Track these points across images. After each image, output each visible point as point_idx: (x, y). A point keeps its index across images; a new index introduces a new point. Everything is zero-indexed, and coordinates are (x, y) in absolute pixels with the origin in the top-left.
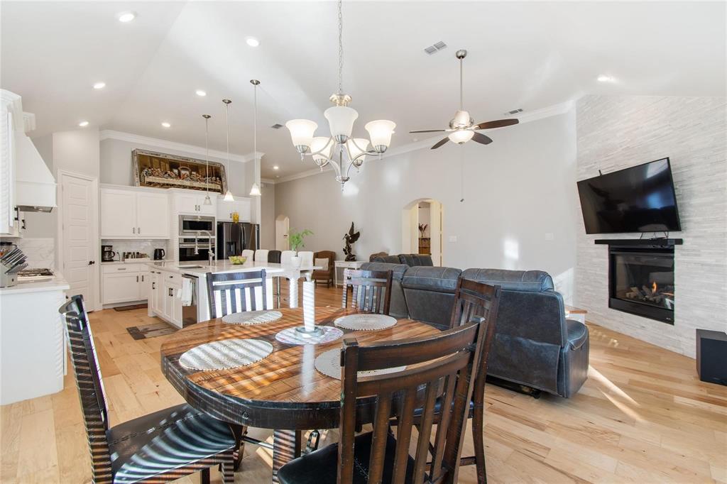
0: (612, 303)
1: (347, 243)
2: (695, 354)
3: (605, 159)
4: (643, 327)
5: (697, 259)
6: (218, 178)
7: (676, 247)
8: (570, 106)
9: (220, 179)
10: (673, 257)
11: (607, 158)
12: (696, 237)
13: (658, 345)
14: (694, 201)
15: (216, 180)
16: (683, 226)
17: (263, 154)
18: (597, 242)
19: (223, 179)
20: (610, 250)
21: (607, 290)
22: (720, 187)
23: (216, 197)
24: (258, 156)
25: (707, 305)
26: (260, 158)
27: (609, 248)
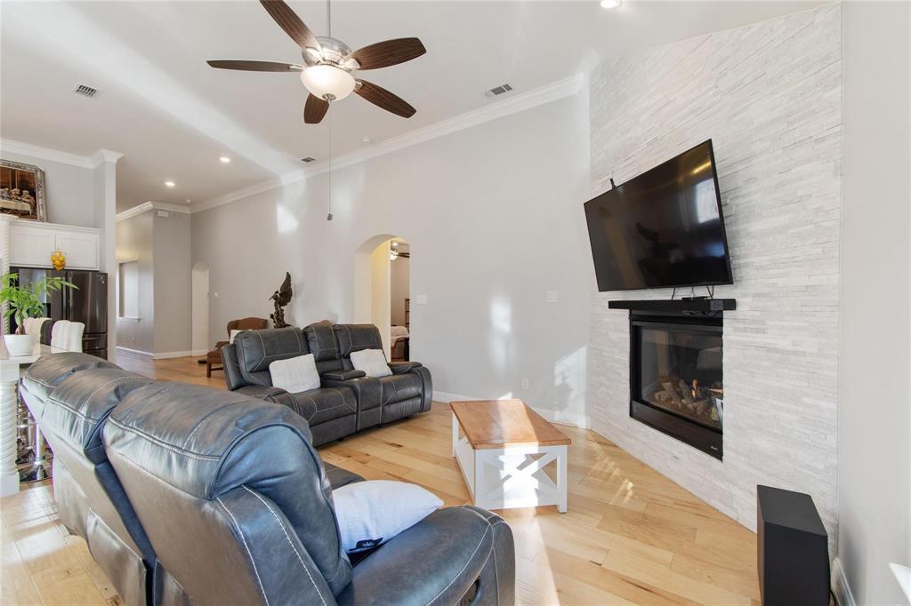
0: (635, 410)
1: (276, 306)
2: (755, 522)
3: (625, 164)
4: (676, 458)
5: (761, 339)
6: (25, 192)
7: (727, 314)
8: (580, 82)
9: (33, 194)
10: (721, 334)
11: (628, 162)
12: (758, 295)
13: (699, 496)
14: (756, 226)
15: (21, 194)
16: (736, 274)
17: (120, 155)
18: (613, 305)
19: (39, 193)
20: (632, 318)
21: (628, 385)
22: (799, 194)
23: (5, 223)
24: (112, 157)
25: (776, 431)
26: (115, 161)
27: (630, 315)
